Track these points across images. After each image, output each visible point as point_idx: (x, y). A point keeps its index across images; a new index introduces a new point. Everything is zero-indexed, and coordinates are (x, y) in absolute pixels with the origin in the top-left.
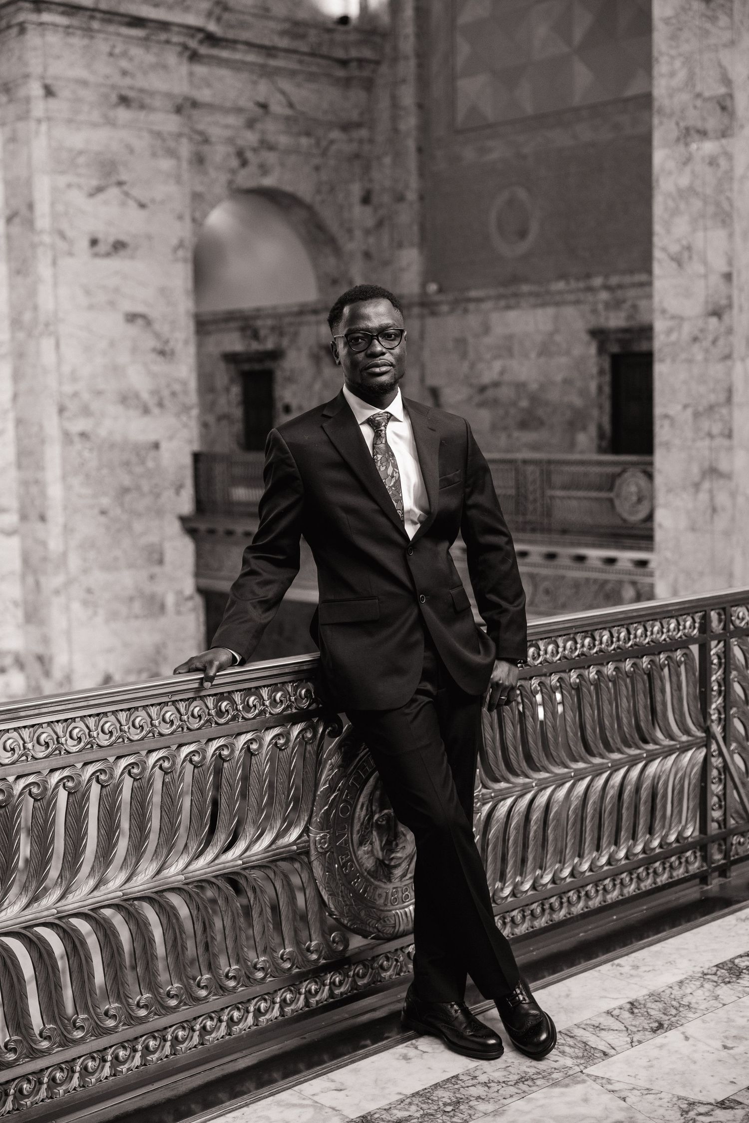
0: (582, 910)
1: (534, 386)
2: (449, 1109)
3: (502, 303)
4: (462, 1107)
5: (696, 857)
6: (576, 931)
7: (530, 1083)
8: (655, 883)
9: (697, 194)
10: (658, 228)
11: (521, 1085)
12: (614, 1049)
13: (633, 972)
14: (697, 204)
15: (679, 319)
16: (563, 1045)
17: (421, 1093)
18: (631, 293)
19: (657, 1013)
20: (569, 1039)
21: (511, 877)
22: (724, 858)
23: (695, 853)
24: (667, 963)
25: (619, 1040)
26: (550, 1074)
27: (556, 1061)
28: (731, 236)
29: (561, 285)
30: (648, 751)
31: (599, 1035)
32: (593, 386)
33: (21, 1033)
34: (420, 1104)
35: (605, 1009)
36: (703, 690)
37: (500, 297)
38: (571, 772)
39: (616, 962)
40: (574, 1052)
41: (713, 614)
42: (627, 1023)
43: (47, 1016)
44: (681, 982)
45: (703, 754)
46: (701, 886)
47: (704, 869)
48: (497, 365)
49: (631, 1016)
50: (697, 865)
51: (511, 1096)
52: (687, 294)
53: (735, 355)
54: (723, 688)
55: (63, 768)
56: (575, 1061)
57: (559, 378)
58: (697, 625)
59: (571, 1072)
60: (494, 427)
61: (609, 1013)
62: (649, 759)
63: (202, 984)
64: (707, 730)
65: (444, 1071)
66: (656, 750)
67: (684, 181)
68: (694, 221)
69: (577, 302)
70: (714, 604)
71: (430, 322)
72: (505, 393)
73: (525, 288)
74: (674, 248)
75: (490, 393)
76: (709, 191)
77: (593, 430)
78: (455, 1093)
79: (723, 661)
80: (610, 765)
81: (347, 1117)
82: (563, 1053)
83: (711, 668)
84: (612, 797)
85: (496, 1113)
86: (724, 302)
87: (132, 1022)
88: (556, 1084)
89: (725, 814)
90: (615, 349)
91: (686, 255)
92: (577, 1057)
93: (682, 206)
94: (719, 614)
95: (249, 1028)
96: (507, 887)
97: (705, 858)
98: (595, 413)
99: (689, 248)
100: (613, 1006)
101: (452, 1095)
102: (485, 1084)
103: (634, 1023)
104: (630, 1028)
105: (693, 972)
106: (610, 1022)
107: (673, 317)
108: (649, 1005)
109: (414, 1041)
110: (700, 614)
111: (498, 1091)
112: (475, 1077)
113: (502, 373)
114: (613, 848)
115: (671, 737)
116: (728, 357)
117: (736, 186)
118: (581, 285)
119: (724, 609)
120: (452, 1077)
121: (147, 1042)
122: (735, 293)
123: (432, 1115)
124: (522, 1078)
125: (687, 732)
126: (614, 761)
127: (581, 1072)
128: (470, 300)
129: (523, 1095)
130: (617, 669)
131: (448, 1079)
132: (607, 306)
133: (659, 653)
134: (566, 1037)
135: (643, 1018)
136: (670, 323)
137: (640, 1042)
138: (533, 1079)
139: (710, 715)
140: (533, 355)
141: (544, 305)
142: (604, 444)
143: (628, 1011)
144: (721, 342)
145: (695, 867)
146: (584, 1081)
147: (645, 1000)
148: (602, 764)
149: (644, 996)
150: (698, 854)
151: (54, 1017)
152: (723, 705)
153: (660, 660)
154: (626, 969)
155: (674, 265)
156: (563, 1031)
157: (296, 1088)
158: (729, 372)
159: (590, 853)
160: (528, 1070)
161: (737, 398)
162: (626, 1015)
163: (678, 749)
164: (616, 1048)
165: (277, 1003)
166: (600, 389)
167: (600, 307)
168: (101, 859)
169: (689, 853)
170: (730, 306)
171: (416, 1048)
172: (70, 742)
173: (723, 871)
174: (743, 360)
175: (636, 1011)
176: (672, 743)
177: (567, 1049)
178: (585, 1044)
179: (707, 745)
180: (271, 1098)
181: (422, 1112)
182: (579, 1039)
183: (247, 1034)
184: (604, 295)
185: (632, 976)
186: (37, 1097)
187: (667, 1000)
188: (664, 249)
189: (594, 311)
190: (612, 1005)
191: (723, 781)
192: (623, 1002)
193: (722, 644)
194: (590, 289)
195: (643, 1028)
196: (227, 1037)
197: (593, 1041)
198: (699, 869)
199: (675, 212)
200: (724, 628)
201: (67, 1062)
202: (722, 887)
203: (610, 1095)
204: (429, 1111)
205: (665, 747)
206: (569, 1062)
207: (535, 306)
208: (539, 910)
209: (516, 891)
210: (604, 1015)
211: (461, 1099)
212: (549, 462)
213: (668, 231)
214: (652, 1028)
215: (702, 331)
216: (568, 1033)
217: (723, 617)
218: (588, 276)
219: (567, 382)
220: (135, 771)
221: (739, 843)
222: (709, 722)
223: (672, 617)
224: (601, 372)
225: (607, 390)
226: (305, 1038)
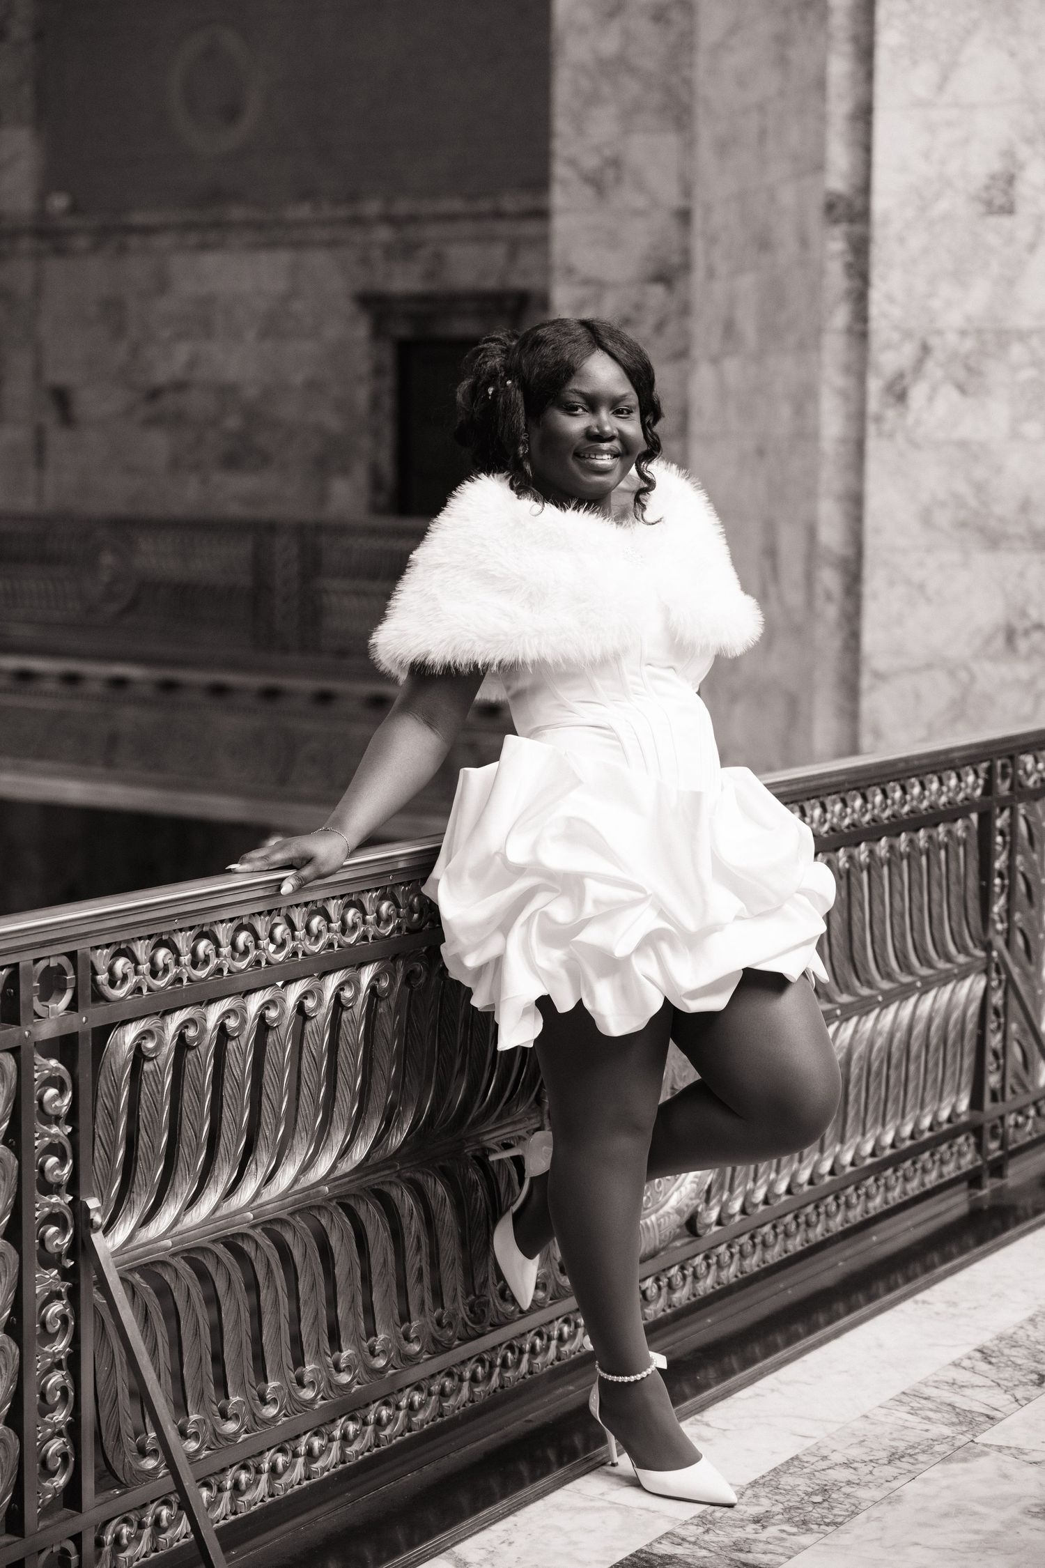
0: (842, 1225)
1: (251, 392)
2: (818, 1499)
3: (193, 238)
4: (834, 1496)
5: (969, 1145)
6: (832, 1260)
7: (906, 1459)
8: (923, 1184)
9: (632, 70)
10: (561, 124)
11: (897, 1462)
12: (997, 1410)
13: (952, 1310)
14: (632, 87)
15: (598, 285)
16: (920, 1409)
17: (761, 1481)
18: (432, 232)
19: (1026, 1361)
20: (924, 1402)
21: (764, 1173)
22: (1002, 1147)
23: (967, 1139)
24: (993, 1296)
25: (1000, 1399)
26: (931, 1447)
27: (927, 1430)
28: (689, 145)
29: (303, 211)
30: (922, 978)
31: (963, 1393)
32: (362, 395)
33: (204, 1409)
34: (770, 1495)
35: (950, 1361)
36: (984, 883)
37: (188, 227)
38: (835, 1009)
39: (919, 1297)
40: (944, 1417)
41: (999, 763)
42: (994, 1377)
43: (234, 1383)
44: (1032, 1320)
45: (983, 983)
46: (972, 1191)
47: (979, 1163)
48: (182, 352)
49: (990, 1366)
50: (969, 1157)
51: (895, 1478)
52: (613, 241)
53: (697, 352)
54: (1007, 882)
55: (264, 988)
56: (953, 1428)
57: (298, 378)
58: (981, 782)
59: (958, 1444)
60: (175, 464)
61: (956, 1365)
62: (924, 990)
63: (413, 1336)
64: (988, 947)
65: (773, 1453)
66: (931, 976)
67: (610, 44)
68: (629, 116)
69: (332, 244)
70: (1001, 751)
71: (55, 268)
72: (197, 403)
73: (237, 213)
74: (590, 162)
75: (168, 402)
76: (649, 64)
77: (360, 474)
78: (811, 1479)
79: (1008, 838)
80: (880, 998)
81: (677, 1519)
82: (929, 1419)
83: (995, 850)
84: (880, 1050)
85: (893, 1499)
86: (676, 259)
87: (330, 1393)
88: (946, 1459)
89: (1003, 1078)
90: (403, 330)
91: (610, 174)
92: (953, 1424)
93: (606, 89)
94: (1004, 767)
95: (464, 1406)
96: (760, 1187)
97: (980, 1148)
98: (365, 443)
99: (615, 163)
100: (959, 1356)
101: (808, 1482)
102: (847, 1465)
103: (1001, 1376)
104: (1001, 1382)
105: (1040, 1306)
106: (963, 1376)
107: (586, 282)
108: (1006, 1351)
109: (697, 1417)
110: (985, 765)
111: (871, 1472)
112: (824, 1458)
113: (192, 364)
114: (879, 1130)
115: (949, 959)
116: (682, 354)
117: (702, 60)
118: (342, 212)
119: (1011, 758)
120: (792, 1459)
121: (345, 1426)
122: (699, 247)
123: (799, 1508)
124: (893, 1454)
125: (962, 949)
126: (884, 993)
127: (972, 1441)
128: (130, 230)
129: (912, 1475)
130: (891, 848)
131: (787, 1462)
132: (390, 252)
133: (936, 825)
134: (917, 1399)
135: (1010, 1369)
136: (580, 292)
137: (1029, 1400)
138: (911, 1455)
139: (994, 922)
140: (250, 335)
141: (271, 245)
142: (383, 499)
143: (982, 1361)
144: (671, 329)
145: (968, 1161)
146: (983, 1454)
147: (996, 1345)
148: (871, 997)
149: (991, 1341)
150: (972, 1140)
151: (243, 1383)
152: (1006, 907)
153: (938, 834)
154: (940, 1307)
155: (589, 191)
156: (906, 1392)
157: (568, 1486)
158: (684, 382)
159: (852, 1137)
160: (894, 1444)
161: (698, 426)
162: (983, 1366)
163: (955, 975)
164: (1000, 1409)
165: (496, 1366)
166: (375, 402)
167: (377, 254)
168: (304, 1134)
169: (961, 1139)
170: (686, 267)
171: (708, 1425)
172: (272, 947)
173: (997, 1169)
174: (715, 361)
175: (993, 1360)
176: (948, 966)
177: (931, 1414)
178: (954, 1407)
179: (986, 972)
180: (540, 1503)
181: (781, 1506)
182: (938, 1400)
183: (463, 1414)
184: (383, 234)
185: (954, 1315)
186: (219, 1511)
187: (1027, 1343)
188: (572, 162)
189: (365, 261)
190: (958, 1353)
191: (1002, 1027)
192: (967, 1350)
193: (1007, 813)
194: (357, 221)
195: (1020, 1382)
196: (439, 1420)
197: (961, 1402)
198: (972, 1163)
199: (592, 99)
200: (1011, 788)
201: (254, 1456)
202: (997, 1192)
203: (1033, 1470)
204: (791, 1504)
205: (941, 971)
206: (947, 1431)
207: (256, 247)
208: (793, 1227)
209: (769, 1195)
210: (952, 1368)
211: (826, 1485)
212: (319, 528)
213: (580, 131)
214: (1031, 1381)
215: (638, 307)
216: (916, 1394)
217: (1010, 770)
218: (353, 197)
219: (313, 386)
220: (348, 993)
221: (1017, 1125)
222: (991, 934)
223: (952, 768)
224: (378, 371)
225: (388, 403)
226: (530, 1421)
